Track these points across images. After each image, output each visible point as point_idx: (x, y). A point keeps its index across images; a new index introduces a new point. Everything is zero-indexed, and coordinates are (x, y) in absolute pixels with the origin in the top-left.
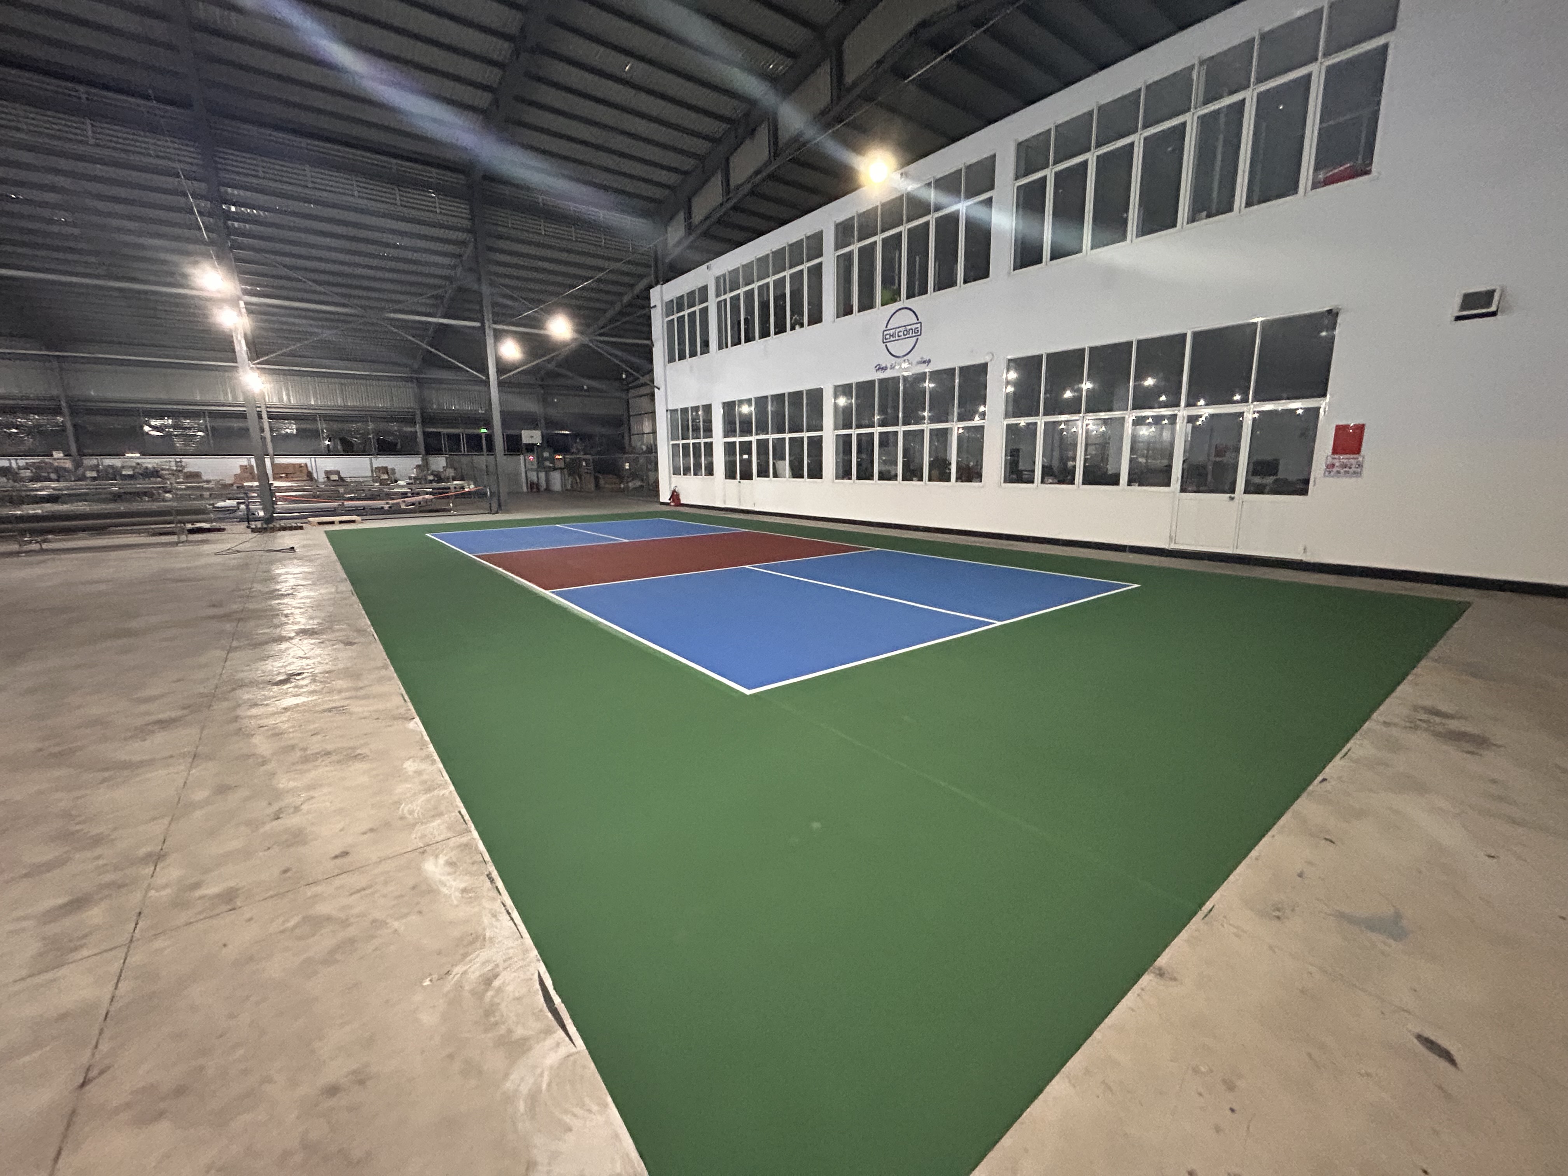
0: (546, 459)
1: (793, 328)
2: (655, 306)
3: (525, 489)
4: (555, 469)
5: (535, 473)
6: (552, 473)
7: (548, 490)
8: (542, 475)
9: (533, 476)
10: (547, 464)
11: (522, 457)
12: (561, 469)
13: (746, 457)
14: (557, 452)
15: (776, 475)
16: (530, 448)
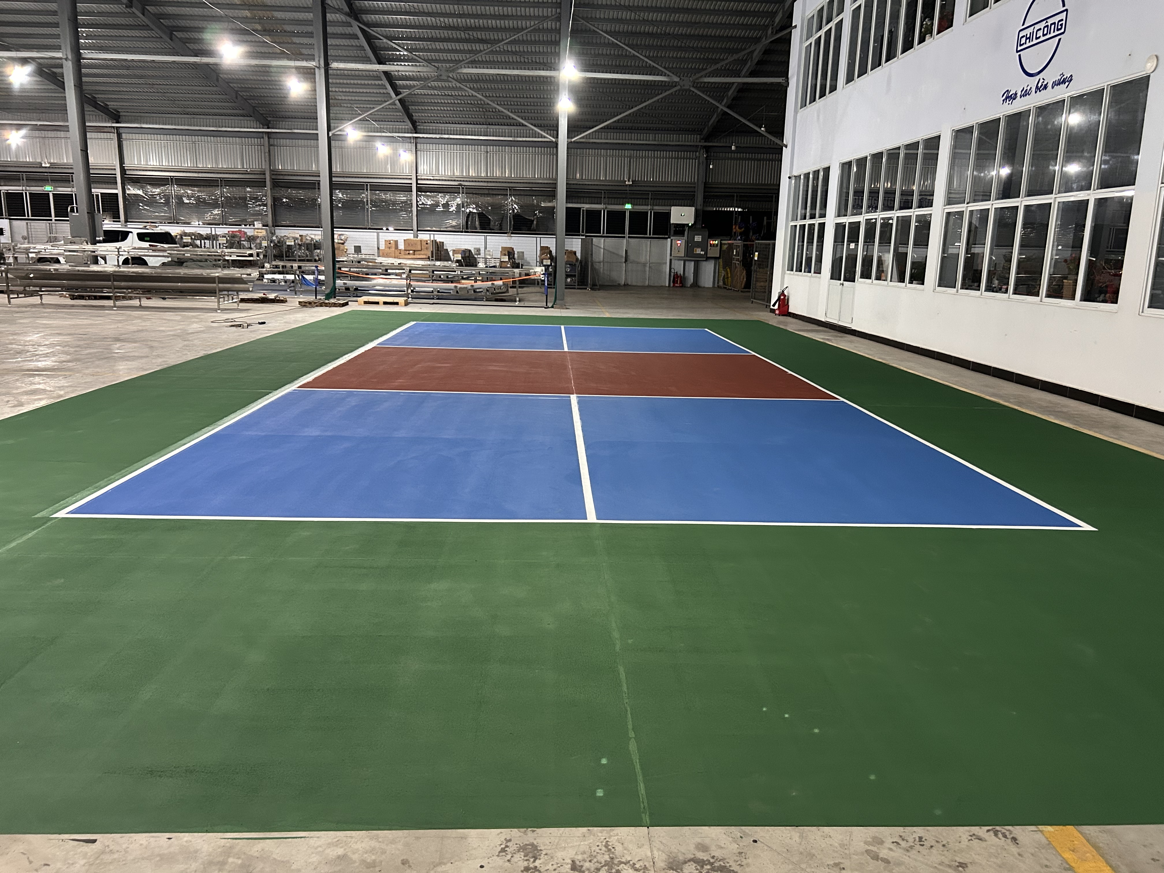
0: (698, 245)
1: (922, 40)
2: (796, 26)
3: (667, 285)
4: (708, 259)
5: (682, 262)
6: (704, 263)
7: (696, 284)
8: (691, 266)
9: (679, 267)
10: (698, 251)
11: (669, 240)
12: (715, 258)
13: (852, 246)
14: (712, 236)
15: (878, 278)
16: (680, 230)
